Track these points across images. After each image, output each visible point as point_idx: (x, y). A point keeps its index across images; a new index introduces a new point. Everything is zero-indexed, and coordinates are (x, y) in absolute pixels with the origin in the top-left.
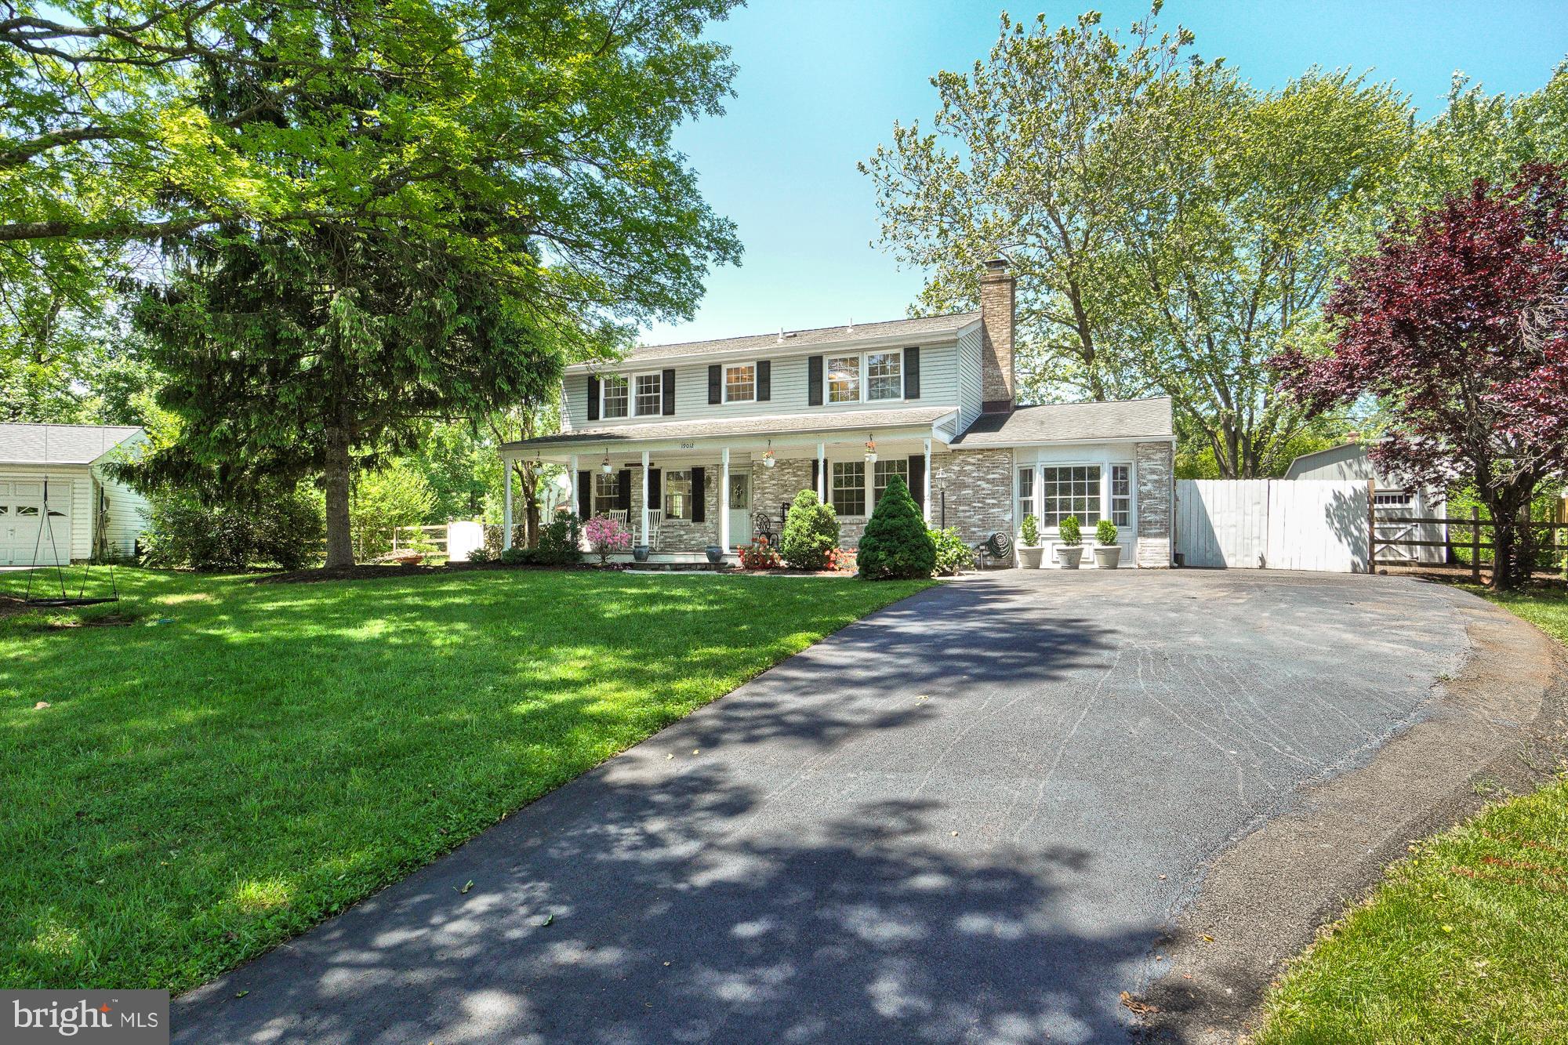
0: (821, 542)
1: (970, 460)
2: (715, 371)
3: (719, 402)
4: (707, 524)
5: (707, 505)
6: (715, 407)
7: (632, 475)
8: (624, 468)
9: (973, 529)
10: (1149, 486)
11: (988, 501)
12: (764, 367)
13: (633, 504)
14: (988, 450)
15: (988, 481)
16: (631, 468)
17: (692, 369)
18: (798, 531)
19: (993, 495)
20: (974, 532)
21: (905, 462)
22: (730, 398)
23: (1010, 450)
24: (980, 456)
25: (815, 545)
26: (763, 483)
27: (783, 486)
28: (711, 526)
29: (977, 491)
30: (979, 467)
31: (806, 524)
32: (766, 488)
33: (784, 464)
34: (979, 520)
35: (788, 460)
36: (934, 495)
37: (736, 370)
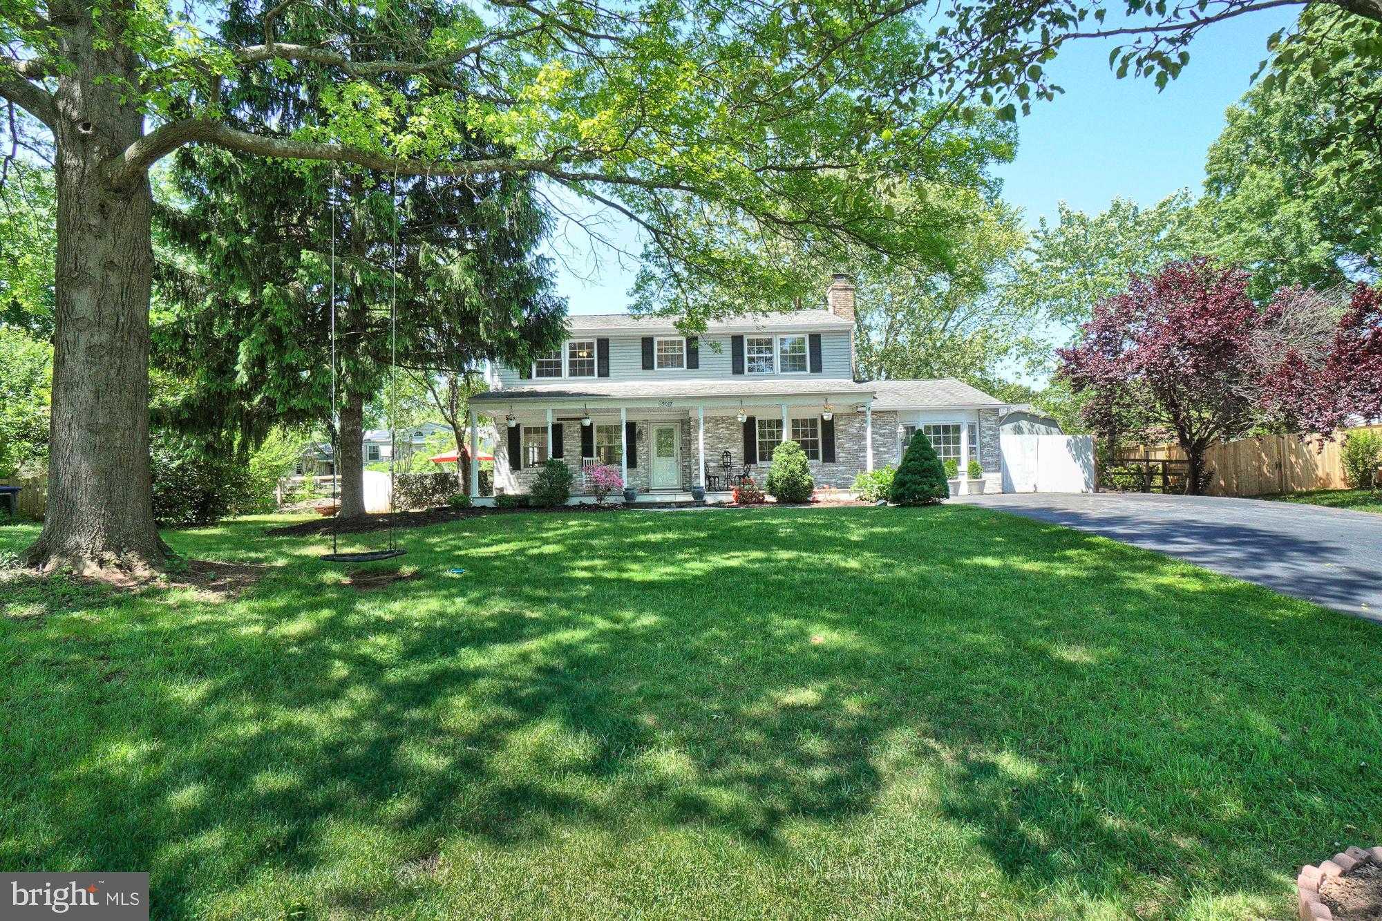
2: (647, 343)
3: (652, 368)
4: (640, 469)
5: (638, 453)
6: (649, 372)
7: (564, 428)
8: (556, 422)
10: (988, 439)
11: (882, 449)
12: (693, 342)
13: (565, 453)
14: (880, 412)
15: (881, 435)
16: (564, 422)
17: (625, 339)
19: (885, 445)
21: (817, 421)
22: (660, 366)
23: (895, 412)
27: (717, 438)
28: (643, 471)
33: (717, 420)
35: (721, 417)
36: (841, 445)
37: (666, 343)
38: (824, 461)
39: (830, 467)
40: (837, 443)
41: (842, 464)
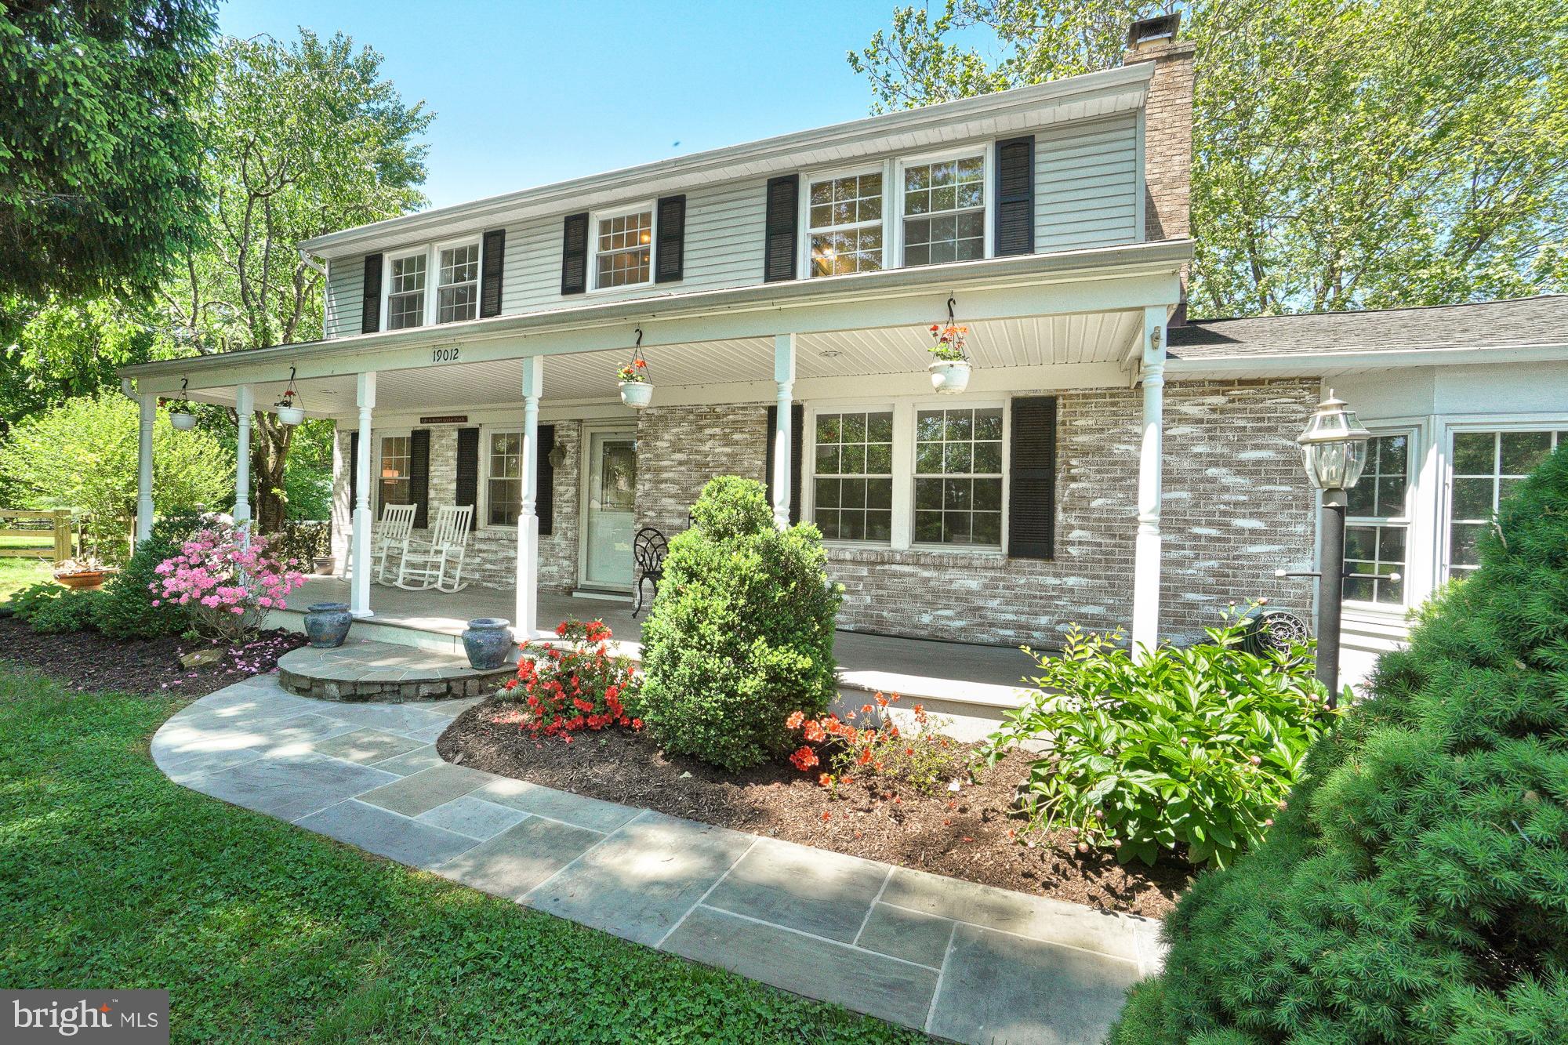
0: (775, 675)
1: (1188, 409)
2: (576, 225)
3: (580, 288)
4: (557, 538)
5: (557, 501)
6: (575, 300)
7: (433, 439)
8: (420, 427)
9: (1191, 596)
11: (1239, 523)
12: (672, 209)
13: (429, 494)
14: (1243, 383)
15: (1240, 469)
16: (431, 426)
17: (535, 228)
18: (690, 627)
19: (1254, 507)
20: (1192, 605)
21: (998, 413)
22: (604, 282)
23: (1312, 381)
24: (1219, 400)
25: (749, 685)
26: (658, 457)
27: (700, 465)
28: (564, 543)
29: (1207, 496)
30: (1212, 429)
31: (719, 605)
32: (665, 469)
33: (702, 416)
34: (1210, 572)
35: (712, 409)
36: (1079, 503)
37: (619, 222)
38: (1015, 552)
39: (1034, 575)
40: (1063, 493)
41: (1078, 567)
